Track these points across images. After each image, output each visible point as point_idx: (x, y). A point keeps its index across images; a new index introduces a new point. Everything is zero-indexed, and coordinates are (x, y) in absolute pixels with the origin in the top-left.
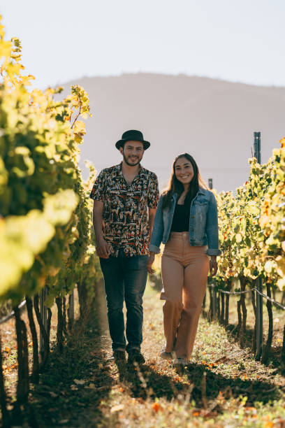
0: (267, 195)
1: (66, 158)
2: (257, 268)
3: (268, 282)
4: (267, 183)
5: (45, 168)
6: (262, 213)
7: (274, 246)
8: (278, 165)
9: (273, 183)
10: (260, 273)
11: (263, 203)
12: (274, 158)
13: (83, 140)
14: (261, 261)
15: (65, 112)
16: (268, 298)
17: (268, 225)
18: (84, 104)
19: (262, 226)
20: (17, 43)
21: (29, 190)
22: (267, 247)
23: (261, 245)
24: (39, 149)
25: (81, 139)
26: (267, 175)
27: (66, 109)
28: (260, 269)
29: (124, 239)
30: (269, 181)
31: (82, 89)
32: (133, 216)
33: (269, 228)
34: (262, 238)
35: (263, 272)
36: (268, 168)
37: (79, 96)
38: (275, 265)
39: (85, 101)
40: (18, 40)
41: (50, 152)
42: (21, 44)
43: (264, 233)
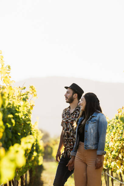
0: (112, 134)
1: (27, 117)
2: (107, 164)
3: (112, 170)
4: (112, 128)
5: (19, 122)
6: (110, 141)
7: (115, 155)
8: (117, 121)
9: (115, 128)
10: (109, 166)
11: (110, 137)
12: (115, 117)
13: (33, 108)
14: (109, 161)
15: (27, 97)
16: (112, 177)
17: (113, 146)
18: (35, 93)
19: (110, 146)
20: (9, 67)
21: (12, 133)
22: (112, 156)
23: (109, 154)
24: (17, 114)
25: (32, 108)
26: (112, 124)
27: (27, 96)
28: (109, 165)
29: (68, 147)
30: (113, 127)
31: (34, 86)
32: (70, 134)
33: (113, 148)
34: (110, 152)
35: (110, 166)
36: (112, 122)
37: (33, 89)
38: (116, 164)
39: (35, 91)
40: (9, 66)
41: (21, 115)
42: (11, 68)
43: (111, 150)
